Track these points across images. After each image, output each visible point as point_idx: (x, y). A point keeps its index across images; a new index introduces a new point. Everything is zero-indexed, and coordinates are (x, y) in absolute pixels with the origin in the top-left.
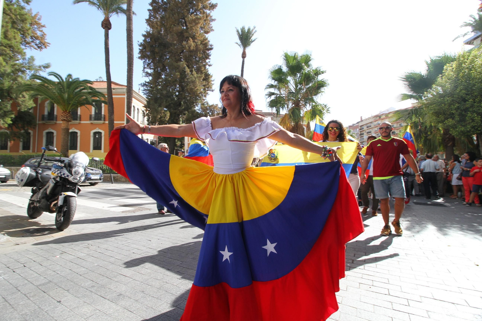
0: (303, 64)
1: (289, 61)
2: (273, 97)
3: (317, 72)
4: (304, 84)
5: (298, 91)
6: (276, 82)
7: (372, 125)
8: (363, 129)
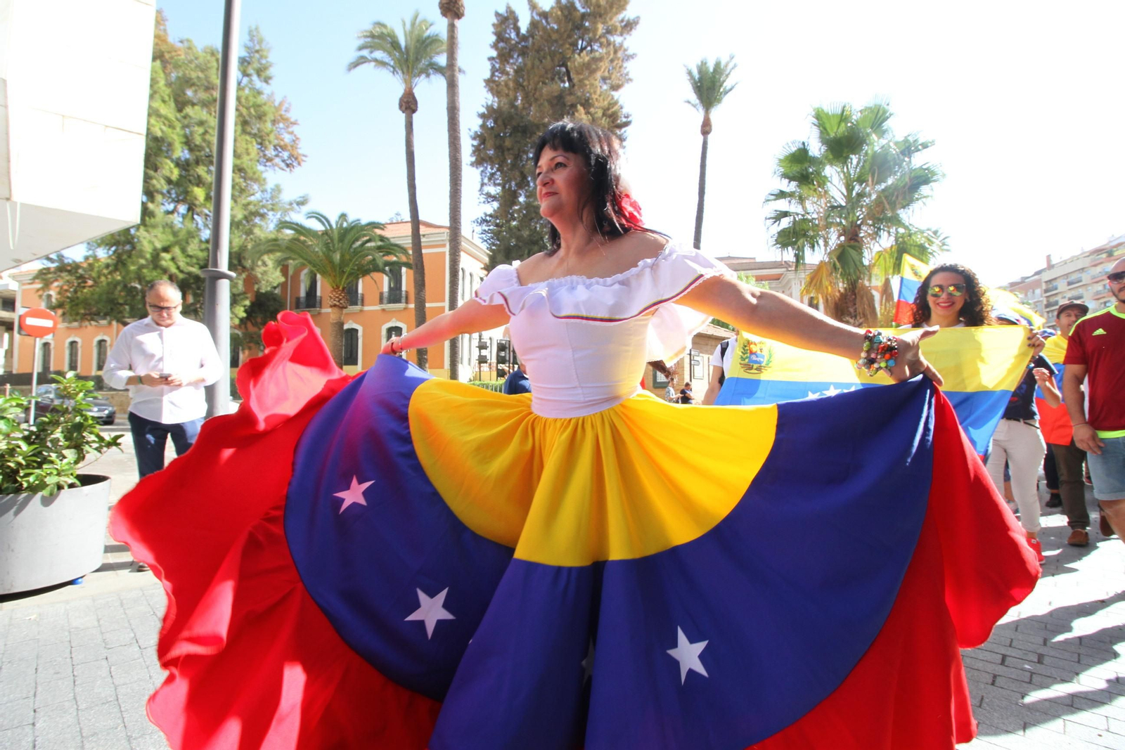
0: (869, 130)
1: (828, 126)
2: (785, 223)
3: (909, 146)
4: (873, 181)
5: (854, 201)
6: (794, 184)
7: (1086, 278)
8: (1056, 289)
